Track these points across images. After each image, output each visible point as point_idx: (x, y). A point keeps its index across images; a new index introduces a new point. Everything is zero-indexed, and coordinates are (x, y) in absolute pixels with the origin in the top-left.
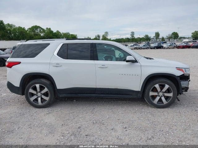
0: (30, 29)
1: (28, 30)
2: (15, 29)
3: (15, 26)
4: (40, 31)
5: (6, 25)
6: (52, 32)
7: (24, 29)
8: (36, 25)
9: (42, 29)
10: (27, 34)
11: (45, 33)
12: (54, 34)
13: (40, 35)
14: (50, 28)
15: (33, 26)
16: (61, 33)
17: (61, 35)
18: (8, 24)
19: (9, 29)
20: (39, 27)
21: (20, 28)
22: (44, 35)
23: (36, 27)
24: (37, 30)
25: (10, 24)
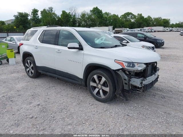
0: (122, 16)
1: (120, 17)
2: (110, 17)
3: (110, 14)
4: (131, 17)
5: (104, 13)
6: (143, 17)
7: (117, 16)
8: (128, 12)
9: (133, 15)
10: (119, 20)
11: (136, 18)
12: (144, 20)
13: (131, 21)
14: (141, 14)
15: (125, 13)
16: (151, 18)
17: (152, 20)
18: (106, 13)
19: (106, 17)
20: (131, 14)
21: (114, 15)
22: (135, 21)
23: (128, 14)
24: (129, 17)
25: (107, 12)
